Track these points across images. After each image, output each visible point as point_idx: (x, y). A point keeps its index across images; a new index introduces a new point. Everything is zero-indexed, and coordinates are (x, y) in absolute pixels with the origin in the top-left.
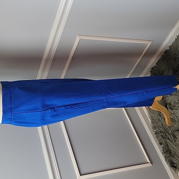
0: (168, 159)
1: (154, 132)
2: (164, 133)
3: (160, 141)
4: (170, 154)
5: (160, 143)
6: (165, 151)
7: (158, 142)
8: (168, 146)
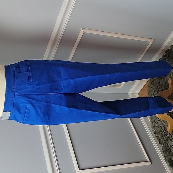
0: (168, 158)
1: (154, 132)
2: (164, 132)
3: (159, 140)
4: (169, 153)
5: (159, 143)
6: (164, 150)
7: (158, 141)
8: (168, 145)
